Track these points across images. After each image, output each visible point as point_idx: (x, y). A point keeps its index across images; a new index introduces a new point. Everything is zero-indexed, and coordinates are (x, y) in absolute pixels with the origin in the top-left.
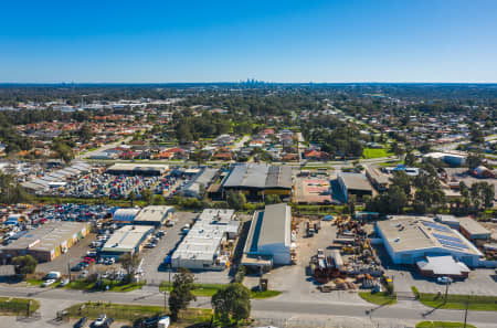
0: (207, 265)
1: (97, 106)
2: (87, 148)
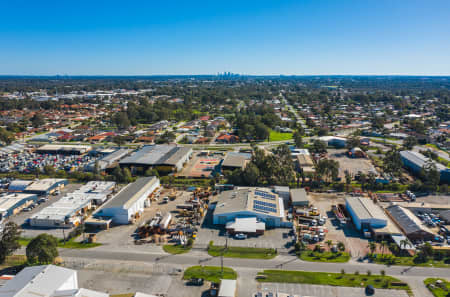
0: (58, 224)
1: (72, 96)
2: (36, 132)
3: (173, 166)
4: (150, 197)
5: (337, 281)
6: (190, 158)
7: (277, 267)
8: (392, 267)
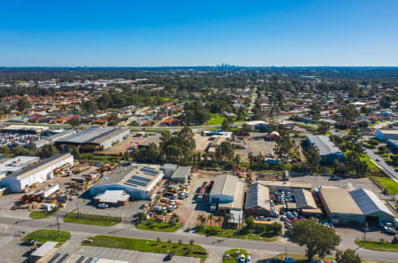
2: (18, 115)
3: (99, 144)
4: (54, 170)
5: (150, 248)
6: (124, 138)
7: (110, 233)
8: (210, 237)
